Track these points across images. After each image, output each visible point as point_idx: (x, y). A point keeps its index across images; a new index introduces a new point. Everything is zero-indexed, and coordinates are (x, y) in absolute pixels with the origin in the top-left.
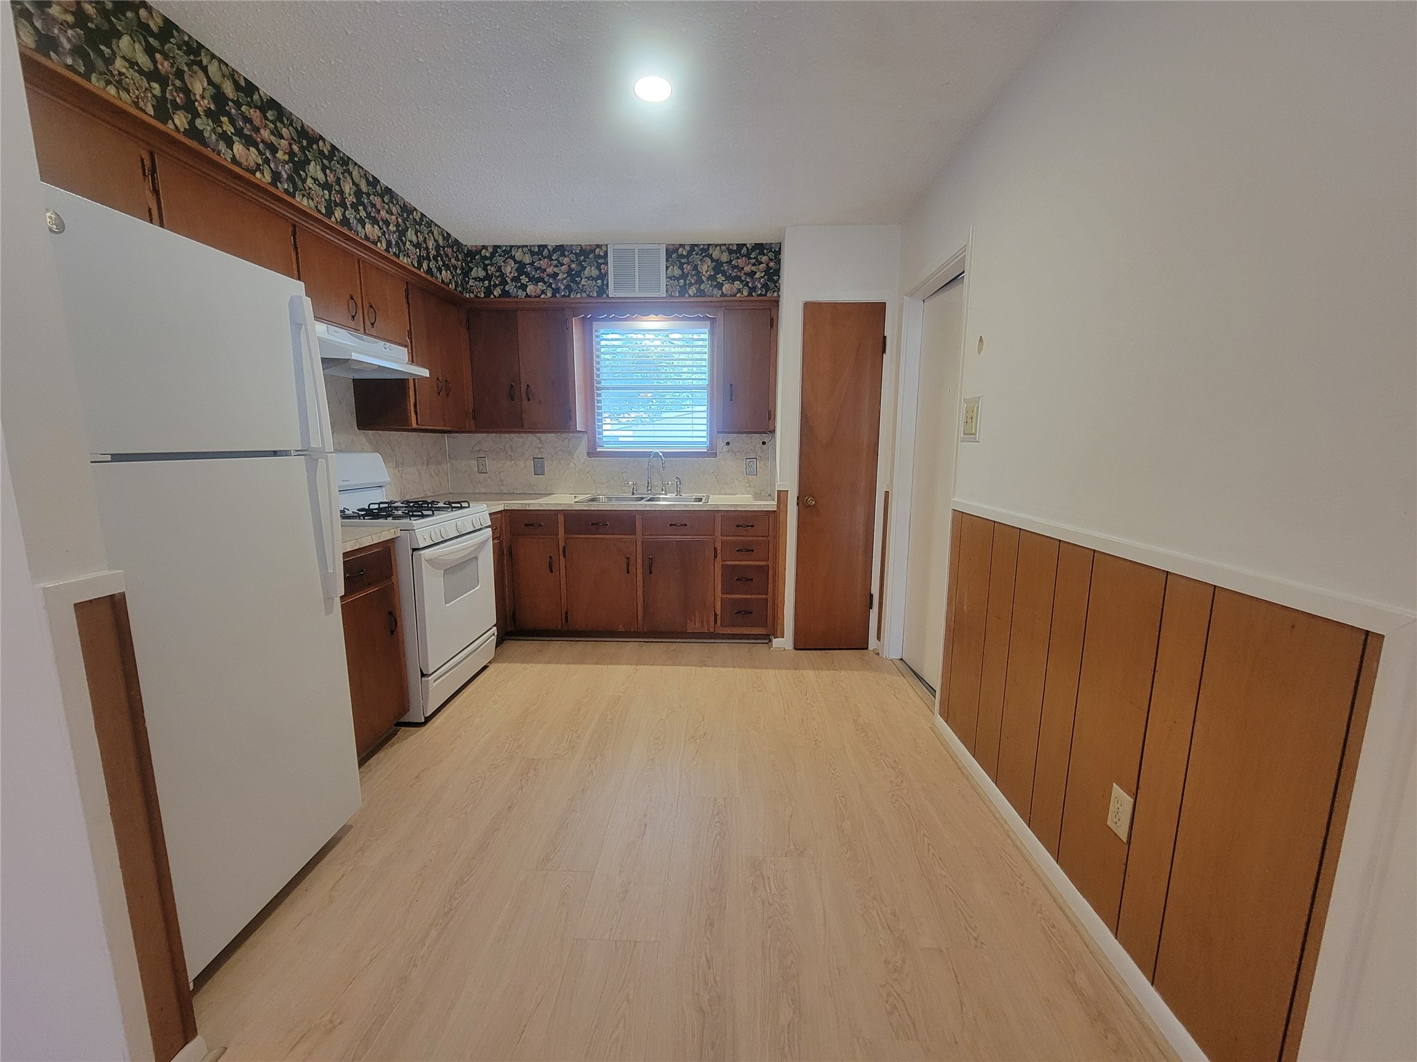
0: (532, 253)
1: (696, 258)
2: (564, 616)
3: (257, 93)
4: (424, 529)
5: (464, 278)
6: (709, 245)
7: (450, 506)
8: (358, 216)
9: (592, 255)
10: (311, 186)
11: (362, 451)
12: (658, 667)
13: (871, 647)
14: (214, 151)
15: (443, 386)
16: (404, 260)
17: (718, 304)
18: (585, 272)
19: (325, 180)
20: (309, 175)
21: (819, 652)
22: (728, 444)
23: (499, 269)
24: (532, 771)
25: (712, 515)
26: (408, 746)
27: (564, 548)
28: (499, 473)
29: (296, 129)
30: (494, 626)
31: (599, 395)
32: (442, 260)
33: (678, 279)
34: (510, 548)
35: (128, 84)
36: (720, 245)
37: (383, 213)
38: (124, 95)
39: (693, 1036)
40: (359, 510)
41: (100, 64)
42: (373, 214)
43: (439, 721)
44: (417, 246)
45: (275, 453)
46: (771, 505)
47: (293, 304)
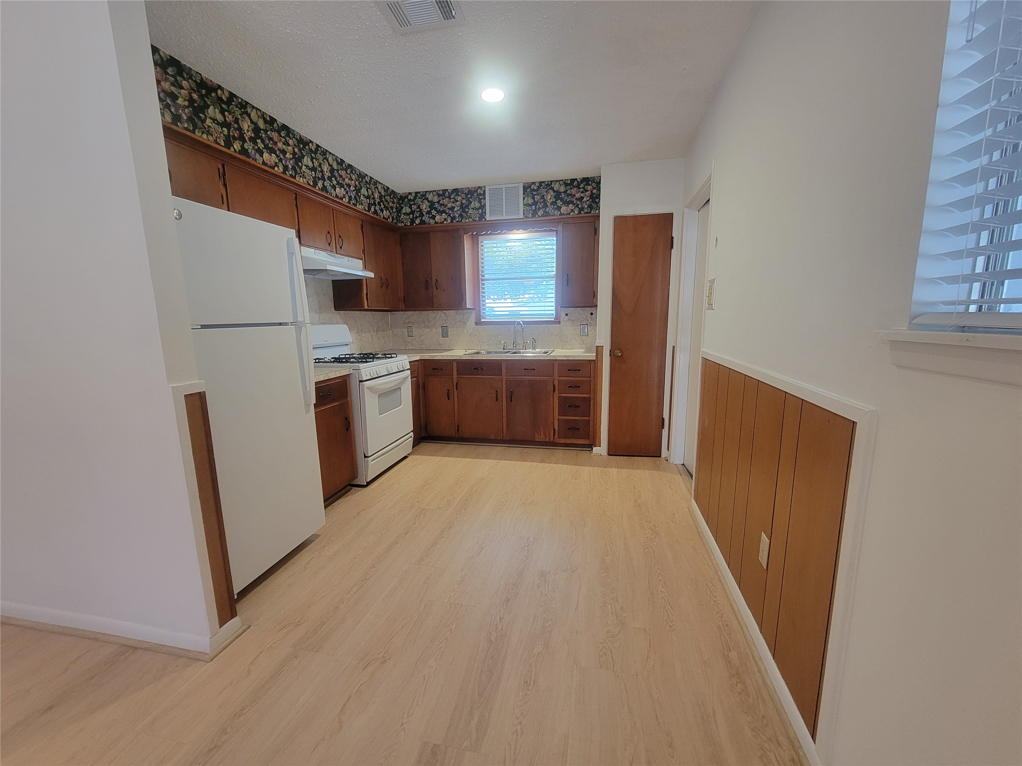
0: (439, 195)
1: (543, 191)
2: (456, 428)
3: (276, 123)
4: (366, 370)
5: (397, 214)
6: (552, 181)
7: (385, 356)
8: (332, 184)
9: (475, 194)
10: (305, 170)
11: (337, 323)
12: (513, 462)
13: (663, 455)
14: (253, 159)
15: (384, 282)
16: (359, 207)
17: (558, 220)
18: (472, 205)
19: (312, 166)
20: (304, 164)
21: (625, 457)
22: (567, 315)
23: (419, 207)
24: (422, 515)
25: (553, 362)
26: (354, 499)
27: (457, 384)
28: (421, 336)
29: (297, 139)
30: (411, 432)
31: (483, 284)
32: (383, 204)
33: (531, 205)
34: (424, 383)
35: (212, 131)
36: (559, 181)
37: (347, 180)
38: (210, 138)
39: (483, 652)
40: (332, 358)
41: (199, 124)
42: (340, 182)
43: (375, 485)
44: (368, 197)
45: (280, 324)
46: (592, 356)
47: (289, 243)
